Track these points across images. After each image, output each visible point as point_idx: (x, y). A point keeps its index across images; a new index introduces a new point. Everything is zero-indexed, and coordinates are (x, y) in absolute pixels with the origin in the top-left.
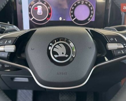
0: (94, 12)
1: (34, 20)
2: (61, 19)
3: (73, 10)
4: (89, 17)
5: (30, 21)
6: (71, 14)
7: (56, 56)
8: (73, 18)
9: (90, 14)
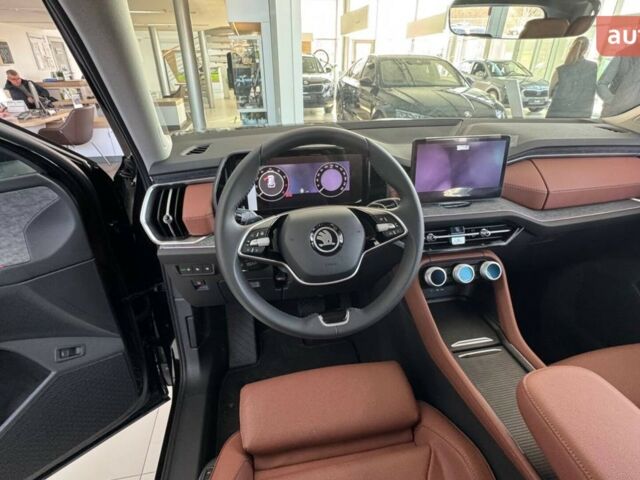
0: (348, 178)
1: (263, 196)
2: (302, 191)
3: (319, 178)
4: (342, 185)
5: (258, 198)
6: (317, 183)
7: (321, 245)
8: (319, 188)
9: (344, 181)
